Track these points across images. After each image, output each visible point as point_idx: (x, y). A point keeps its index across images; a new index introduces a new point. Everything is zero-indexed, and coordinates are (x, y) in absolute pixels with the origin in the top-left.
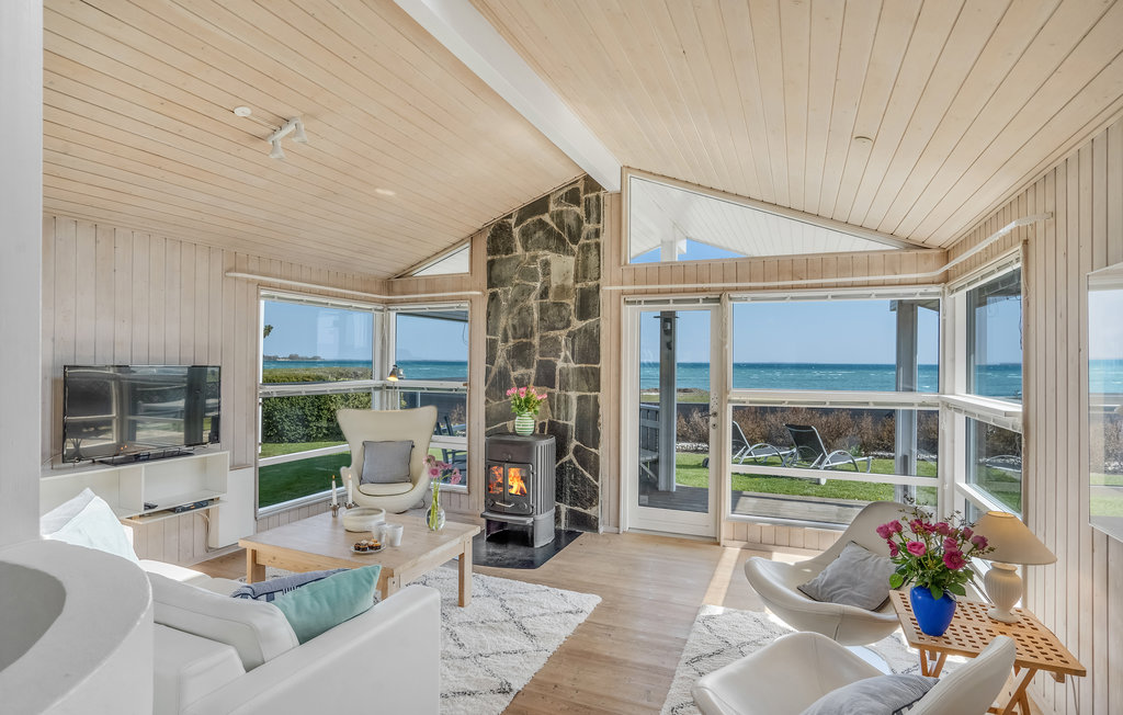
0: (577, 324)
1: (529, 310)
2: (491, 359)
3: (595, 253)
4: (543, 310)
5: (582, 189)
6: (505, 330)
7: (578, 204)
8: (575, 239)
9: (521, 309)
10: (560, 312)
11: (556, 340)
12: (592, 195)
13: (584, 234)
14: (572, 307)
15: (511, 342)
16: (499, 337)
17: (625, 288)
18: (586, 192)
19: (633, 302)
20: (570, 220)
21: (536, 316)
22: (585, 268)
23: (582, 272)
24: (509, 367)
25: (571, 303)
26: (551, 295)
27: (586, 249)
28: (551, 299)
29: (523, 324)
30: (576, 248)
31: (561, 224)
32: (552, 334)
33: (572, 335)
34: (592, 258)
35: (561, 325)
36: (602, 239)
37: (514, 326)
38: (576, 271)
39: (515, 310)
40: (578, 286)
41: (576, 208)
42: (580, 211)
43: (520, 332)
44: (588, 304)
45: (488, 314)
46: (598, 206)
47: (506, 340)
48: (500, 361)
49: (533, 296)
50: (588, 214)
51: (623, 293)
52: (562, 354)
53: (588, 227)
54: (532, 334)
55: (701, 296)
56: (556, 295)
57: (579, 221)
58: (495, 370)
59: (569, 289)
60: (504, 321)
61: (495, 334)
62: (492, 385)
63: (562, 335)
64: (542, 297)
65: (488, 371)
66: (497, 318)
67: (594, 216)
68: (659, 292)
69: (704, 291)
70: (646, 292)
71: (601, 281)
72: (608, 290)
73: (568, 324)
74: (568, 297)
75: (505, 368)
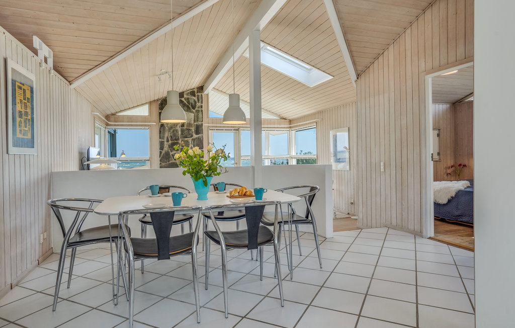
0: (195, 136)
1: (177, 131)
2: (162, 148)
3: (201, 113)
4: (182, 131)
5: (196, 91)
6: (167, 138)
7: (195, 96)
8: (194, 108)
9: (174, 130)
10: (189, 132)
11: (187, 141)
12: (200, 94)
13: (197, 106)
14: (193, 130)
15: (170, 142)
16: (165, 140)
17: (209, 125)
18: (197, 93)
19: (212, 130)
20: (191, 101)
21: (180, 133)
22: (198, 118)
23: (197, 119)
24: (169, 151)
25: (193, 129)
26: (185, 126)
27: (197, 111)
28: (185, 127)
29: (175, 135)
30: (194, 111)
31: (188, 102)
32: (186, 139)
33: (194, 140)
34: (200, 115)
35: (189, 136)
36: (203, 109)
37: (171, 137)
38: (194, 118)
39: (171, 131)
40: (195, 123)
41: (194, 98)
42: (196, 98)
43: (174, 138)
44: (199, 130)
45: (160, 132)
46: (202, 98)
47: (168, 141)
48: (166, 148)
49: (178, 126)
50: (198, 100)
51: (209, 127)
52: (190, 146)
53: (198, 104)
54: (178, 139)
55: (233, 129)
56: (187, 126)
57: (195, 102)
58: (163, 152)
59: (192, 125)
60: (167, 134)
61: (163, 139)
62: (163, 157)
63: (190, 140)
64: (182, 127)
65: (161, 153)
66: (164, 133)
67: (200, 101)
68: (220, 127)
69: (234, 127)
70: (216, 127)
71: (203, 122)
72: (205, 125)
73: (192, 136)
74: (192, 127)
75: (168, 151)
